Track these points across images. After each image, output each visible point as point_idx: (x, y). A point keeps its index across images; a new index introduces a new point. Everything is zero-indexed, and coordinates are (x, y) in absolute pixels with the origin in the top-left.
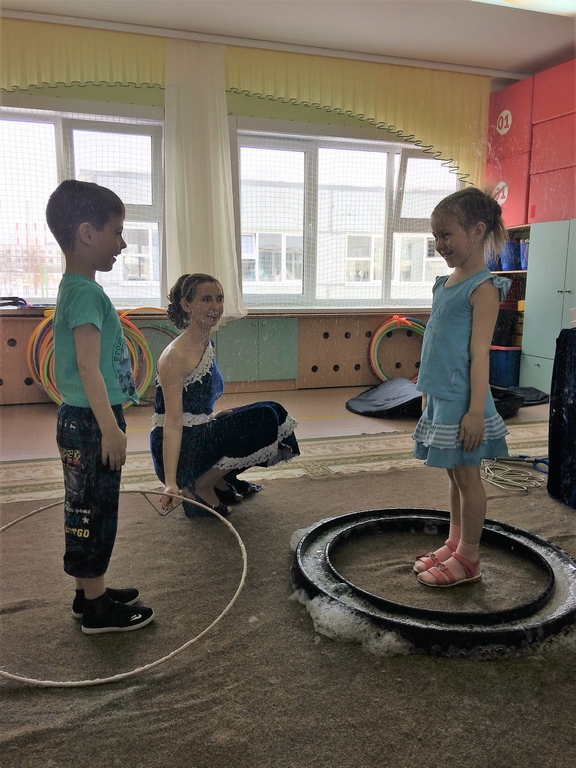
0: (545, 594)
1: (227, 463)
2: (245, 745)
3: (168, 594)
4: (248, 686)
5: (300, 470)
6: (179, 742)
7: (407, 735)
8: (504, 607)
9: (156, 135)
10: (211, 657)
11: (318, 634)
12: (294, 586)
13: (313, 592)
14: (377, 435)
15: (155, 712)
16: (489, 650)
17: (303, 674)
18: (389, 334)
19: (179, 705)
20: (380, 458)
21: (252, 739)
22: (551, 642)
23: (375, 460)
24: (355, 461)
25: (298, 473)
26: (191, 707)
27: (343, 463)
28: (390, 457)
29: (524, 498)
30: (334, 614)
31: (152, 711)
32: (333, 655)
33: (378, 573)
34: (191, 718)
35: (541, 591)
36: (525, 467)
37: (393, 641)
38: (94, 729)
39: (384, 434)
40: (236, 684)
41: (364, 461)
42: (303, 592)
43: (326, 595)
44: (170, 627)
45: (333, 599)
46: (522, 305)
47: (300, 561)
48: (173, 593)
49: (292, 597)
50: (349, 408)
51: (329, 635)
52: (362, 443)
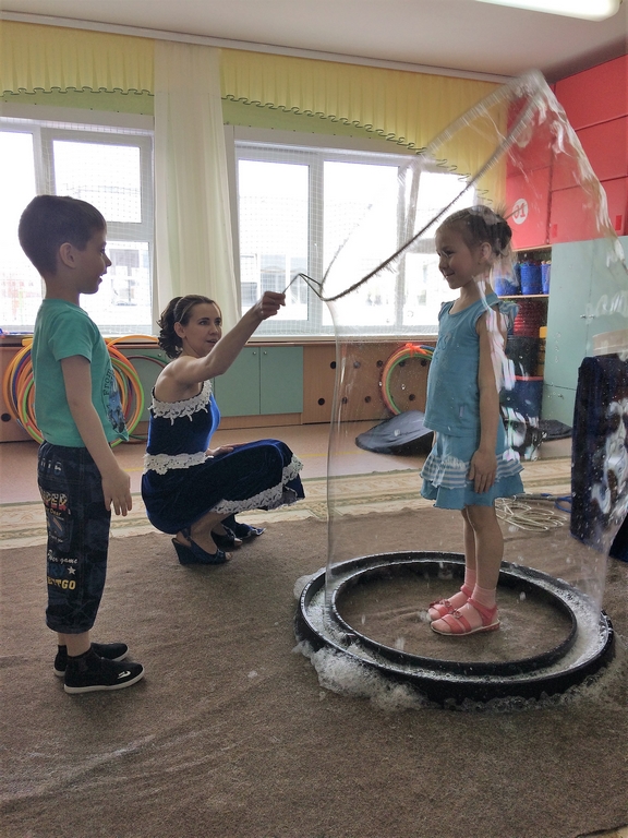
0: (566, 642)
1: (225, 506)
2: (244, 811)
3: (161, 649)
4: (246, 747)
5: (305, 511)
6: (172, 808)
7: (418, 796)
8: (523, 656)
9: (146, 146)
10: (207, 716)
11: (324, 689)
12: (297, 637)
13: (318, 643)
14: (389, 473)
15: (145, 777)
16: (507, 703)
17: (306, 732)
18: (402, 364)
19: (171, 769)
20: (392, 498)
21: (250, 804)
22: (573, 693)
23: (386, 500)
24: (364, 501)
25: (302, 515)
26: (184, 770)
27: (351, 504)
28: (402, 497)
29: (547, 540)
30: (339, 666)
31: (142, 776)
32: (339, 710)
33: (388, 622)
34: (184, 782)
35: (562, 639)
36: (546, 505)
37: (404, 695)
38: (78, 796)
39: (397, 472)
40: (234, 745)
41: (375, 501)
42: (307, 643)
43: (331, 646)
44: (162, 685)
45: (338, 651)
46: (544, 332)
47: (304, 610)
48: (166, 647)
49: (296, 650)
50: (358, 444)
51: (335, 690)
52: (372, 482)
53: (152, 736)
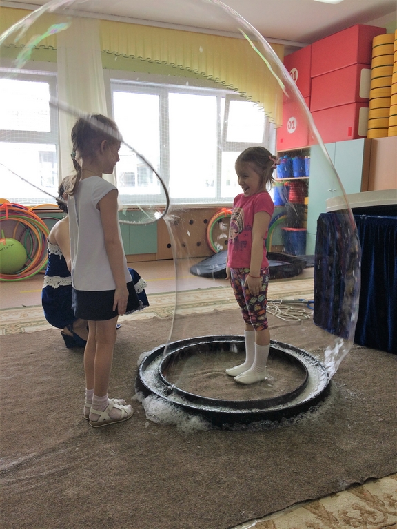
2: (87, 496)
4: (95, 458)
5: (152, 313)
6: (41, 497)
8: (276, 395)
9: (52, 82)
10: (72, 440)
11: (148, 420)
12: (136, 390)
14: (208, 289)
16: (261, 424)
17: (134, 447)
18: (220, 221)
20: (207, 304)
22: (302, 417)
23: (204, 305)
26: (52, 474)
28: (215, 303)
29: (298, 326)
32: (156, 434)
33: (195, 379)
34: (51, 481)
35: (299, 385)
36: (302, 306)
37: (197, 422)
39: (213, 288)
42: (141, 393)
45: (159, 397)
47: (141, 373)
48: (50, 399)
49: (134, 398)
51: (155, 421)
52: (197, 295)
53: (35, 454)
